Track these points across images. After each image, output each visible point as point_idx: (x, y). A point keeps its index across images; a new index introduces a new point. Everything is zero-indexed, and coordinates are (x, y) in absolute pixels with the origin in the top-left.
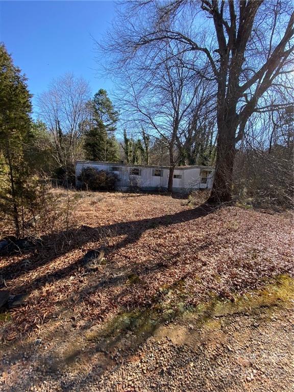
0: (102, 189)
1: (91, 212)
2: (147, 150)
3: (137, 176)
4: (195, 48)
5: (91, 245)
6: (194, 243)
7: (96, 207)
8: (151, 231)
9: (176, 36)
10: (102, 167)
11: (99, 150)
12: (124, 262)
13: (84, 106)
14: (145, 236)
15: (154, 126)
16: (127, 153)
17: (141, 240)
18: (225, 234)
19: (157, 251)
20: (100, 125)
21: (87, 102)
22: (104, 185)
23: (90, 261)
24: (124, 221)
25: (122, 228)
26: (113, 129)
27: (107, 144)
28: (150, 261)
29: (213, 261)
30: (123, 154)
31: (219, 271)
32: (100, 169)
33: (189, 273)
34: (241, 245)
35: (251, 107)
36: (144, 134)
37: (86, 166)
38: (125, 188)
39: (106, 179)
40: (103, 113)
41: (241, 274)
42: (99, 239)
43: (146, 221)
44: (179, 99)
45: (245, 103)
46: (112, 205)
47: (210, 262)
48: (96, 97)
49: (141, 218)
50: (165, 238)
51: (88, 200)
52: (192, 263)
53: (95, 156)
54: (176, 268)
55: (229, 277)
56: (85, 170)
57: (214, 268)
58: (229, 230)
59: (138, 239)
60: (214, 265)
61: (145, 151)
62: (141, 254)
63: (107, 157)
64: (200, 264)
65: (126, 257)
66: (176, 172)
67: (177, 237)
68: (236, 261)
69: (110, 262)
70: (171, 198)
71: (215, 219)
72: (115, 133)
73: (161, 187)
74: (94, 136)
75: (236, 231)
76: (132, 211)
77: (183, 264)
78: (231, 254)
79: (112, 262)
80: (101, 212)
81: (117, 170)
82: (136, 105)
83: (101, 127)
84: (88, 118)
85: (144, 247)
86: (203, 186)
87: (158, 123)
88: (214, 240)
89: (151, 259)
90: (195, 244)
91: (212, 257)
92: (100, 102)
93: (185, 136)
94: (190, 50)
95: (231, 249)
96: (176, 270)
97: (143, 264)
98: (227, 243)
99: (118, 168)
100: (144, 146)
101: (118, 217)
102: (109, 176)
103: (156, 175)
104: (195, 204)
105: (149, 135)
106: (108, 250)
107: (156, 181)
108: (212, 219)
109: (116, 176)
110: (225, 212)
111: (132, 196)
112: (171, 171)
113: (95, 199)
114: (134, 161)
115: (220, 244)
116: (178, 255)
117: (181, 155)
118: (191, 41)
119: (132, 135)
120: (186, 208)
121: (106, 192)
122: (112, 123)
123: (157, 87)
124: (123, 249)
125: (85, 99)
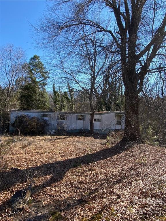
0: (33, 133)
1: (22, 155)
2: (72, 99)
3: (64, 121)
4: (103, 30)
5: (19, 186)
6: (111, 178)
7: (26, 150)
8: (73, 170)
9: (89, 23)
10: (33, 114)
11: (32, 100)
12: (49, 200)
13: (21, 67)
14: (69, 174)
15: (77, 82)
16: (55, 102)
17: (65, 179)
18: (137, 168)
19: (79, 188)
20: (34, 81)
21: (23, 64)
22: (35, 130)
23: (17, 201)
24: (51, 162)
25: (48, 169)
26: (44, 84)
27: (39, 95)
28: (72, 198)
29: (126, 194)
30: (53, 103)
31: (131, 202)
32: (32, 116)
33: (105, 206)
34: (150, 177)
35: (145, 69)
36: (69, 87)
37: (20, 114)
38: (53, 132)
39: (37, 125)
40: (36, 72)
41: (149, 203)
42: (26, 180)
43: (70, 161)
44: (95, 62)
45: (141, 67)
46: (41, 147)
47: (124, 195)
48: (31, 60)
49: (66, 158)
50: (86, 176)
51: (20, 144)
52: (109, 196)
53: (28, 105)
54: (94, 203)
55: (139, 207)
56: (18, 118)
57: (127, 200)
58: (140, 164)
59: (62, 178)
60: (127, 197)
61: (70, 100)
62: (64, 192)
63: (38, 106)
64: (115, 197)
65: (50, 196)
66: (96, 117)
67: (97, 174)
68: (146, 192)
69: (36, 201)
70: (92, 139)
71: (128, 156)
72: (46, 87)
73: (85, 130)
74: (28, 89)
75: (145, 165)
76: (58, 152)
77: (100, 198)
78: (142, 186)
79: (38, 202)
80: (30, 154)
81: (46, 117)
82: (62, 67)
83: (34, 83)
84: (24, 76)
85: (67, 185)
86: (119, 127)
87: (80, 80)
88: (128, 174)
89: (73, 196)
90: (111, 180)
91: (126, 190)
92: (34, 64)
93: (101, 89)
94: (99, 32)
95: (141, 182)
96: (94, 205)
97: (65, 201)
98: (138, 176)
99: (48, 115)
100: (69, 97)
101: (45, 159)
102: (39, 122)
103: (80, 119)
104: (112, 143)
105: (73, 89)
106: (34, 190)
107: (79, 125)
108: (126, 155)
109: (45, 122)
110: (137, 149)
111: (59, 139)
112: (92, 115)
113: (25, 143)
114: (61, 109)
115: (132, 178)
116: (97, 190)
117: (99, 103)
118: (100, 26)
119: (60, 88)
120: (105, 147)
121: (37, 136)
122: (43, 80)
123: (78, 54)
124: (48, 188)
125: (22, 62)
